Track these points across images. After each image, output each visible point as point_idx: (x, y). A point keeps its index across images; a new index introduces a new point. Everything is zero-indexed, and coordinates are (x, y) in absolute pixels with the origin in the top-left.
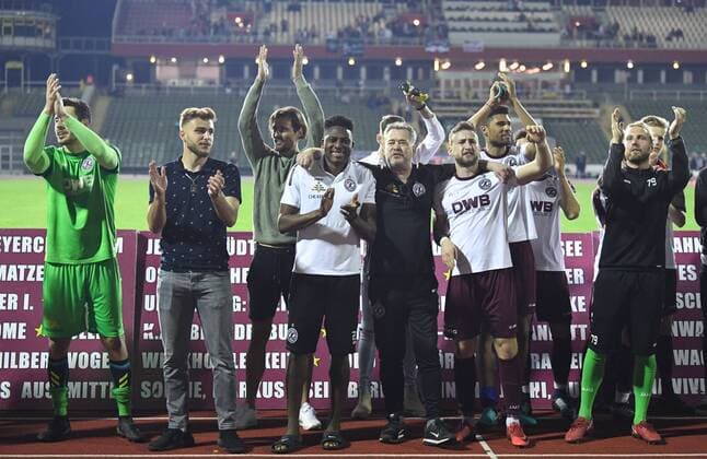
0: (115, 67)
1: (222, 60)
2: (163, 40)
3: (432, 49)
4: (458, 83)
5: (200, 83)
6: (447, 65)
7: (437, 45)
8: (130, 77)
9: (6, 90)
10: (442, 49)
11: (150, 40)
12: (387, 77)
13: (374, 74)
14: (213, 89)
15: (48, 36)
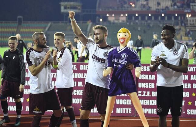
0: (97, 17)
1: (126, 15)
2: (111, 10)
3: (186, 11)
4: (193, 21)
5: (120, 21)
6: (190, 16)
7: (187, 10)
8: (101, 20)
9: (68, 24)
10: (189, 11)
11: (107, 10)
12: (173, 19)
13: (169, 18)
14: (124, 23)
15: (79, 9)
